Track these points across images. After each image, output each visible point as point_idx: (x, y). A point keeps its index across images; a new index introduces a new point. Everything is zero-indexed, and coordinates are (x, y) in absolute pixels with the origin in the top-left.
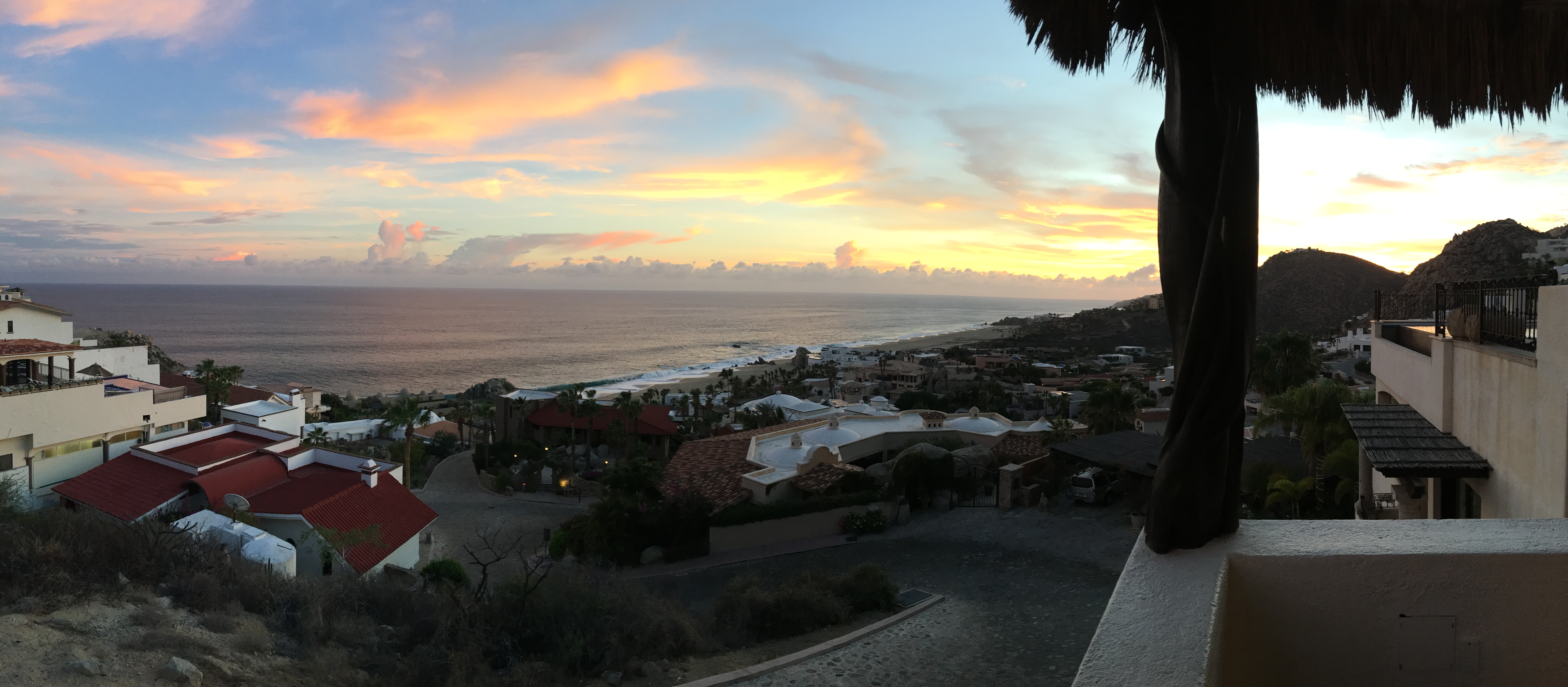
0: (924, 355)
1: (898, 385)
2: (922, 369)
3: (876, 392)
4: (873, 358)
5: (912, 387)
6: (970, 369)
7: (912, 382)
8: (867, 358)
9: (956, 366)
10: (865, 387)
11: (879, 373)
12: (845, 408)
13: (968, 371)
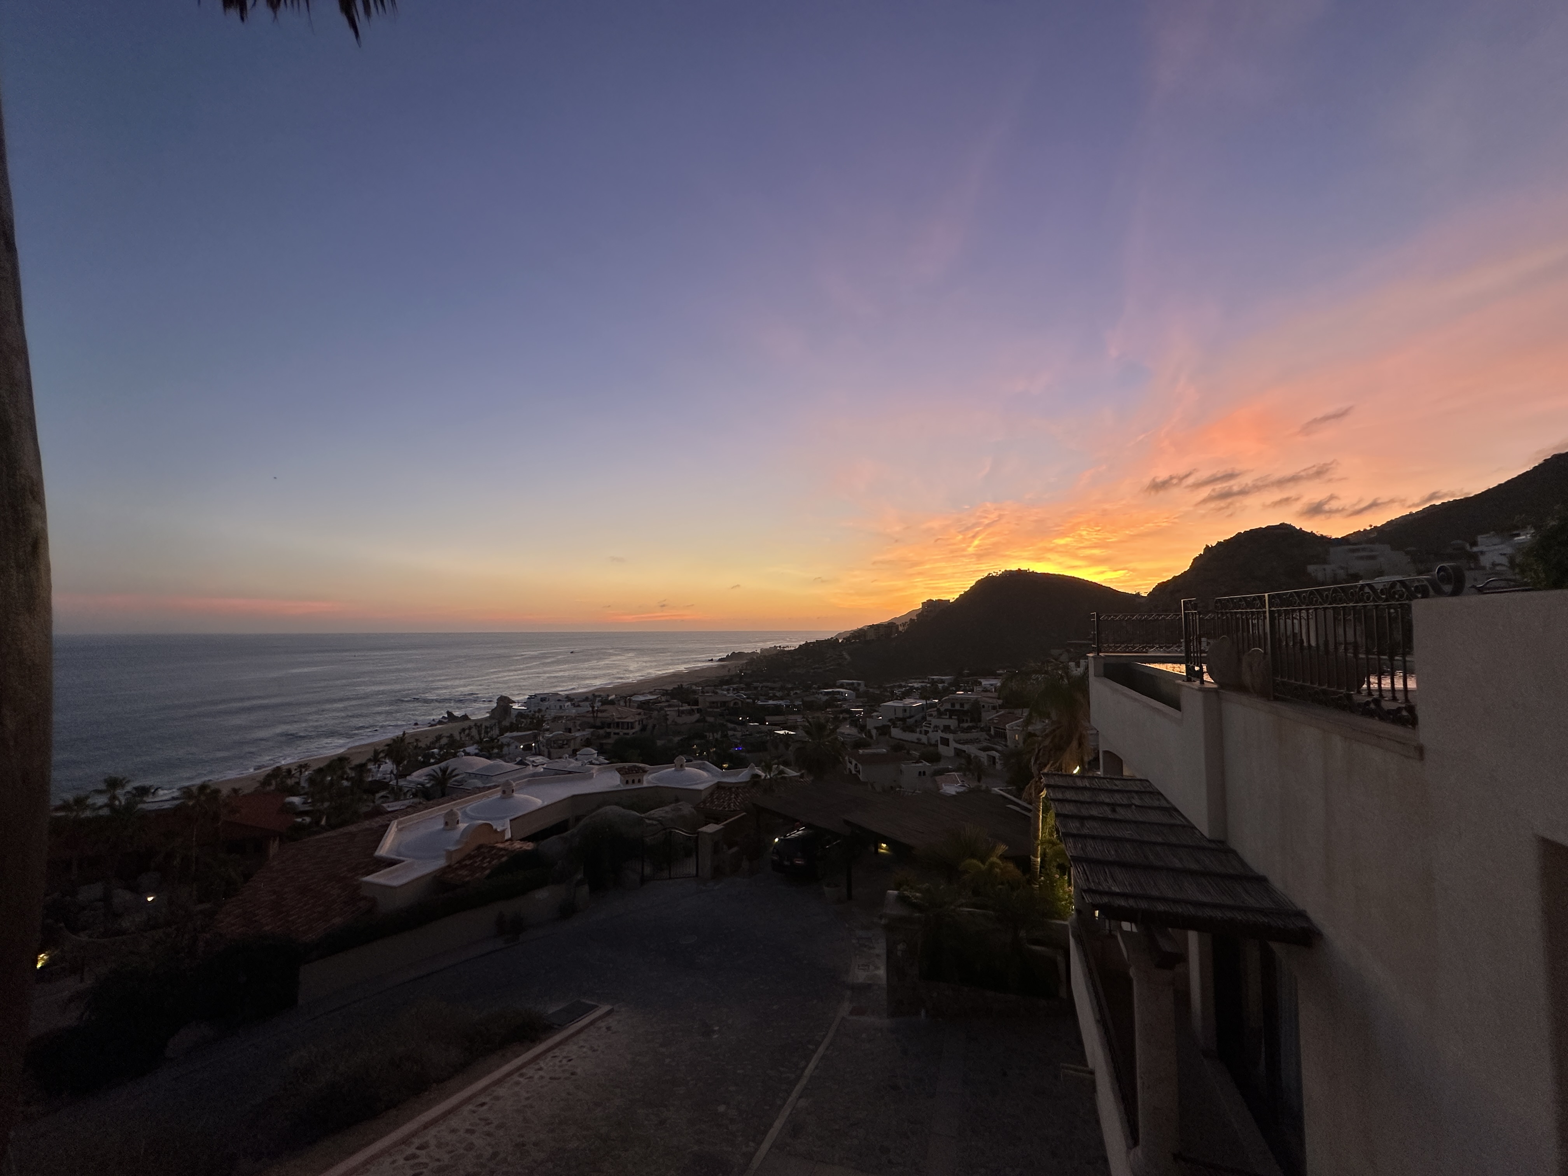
0: (641, 698)
1: (612, 734)
2: (639, 714)
3: (588, 743)
4: (587, 703)
5: (628, 734)
6: (693, 710)
7: (628, 728)
8: (580, 703)
9: (676, 709)
10: (575, 738)
11: (591, 720)
12: (545, 766)
13: (691, 713)
